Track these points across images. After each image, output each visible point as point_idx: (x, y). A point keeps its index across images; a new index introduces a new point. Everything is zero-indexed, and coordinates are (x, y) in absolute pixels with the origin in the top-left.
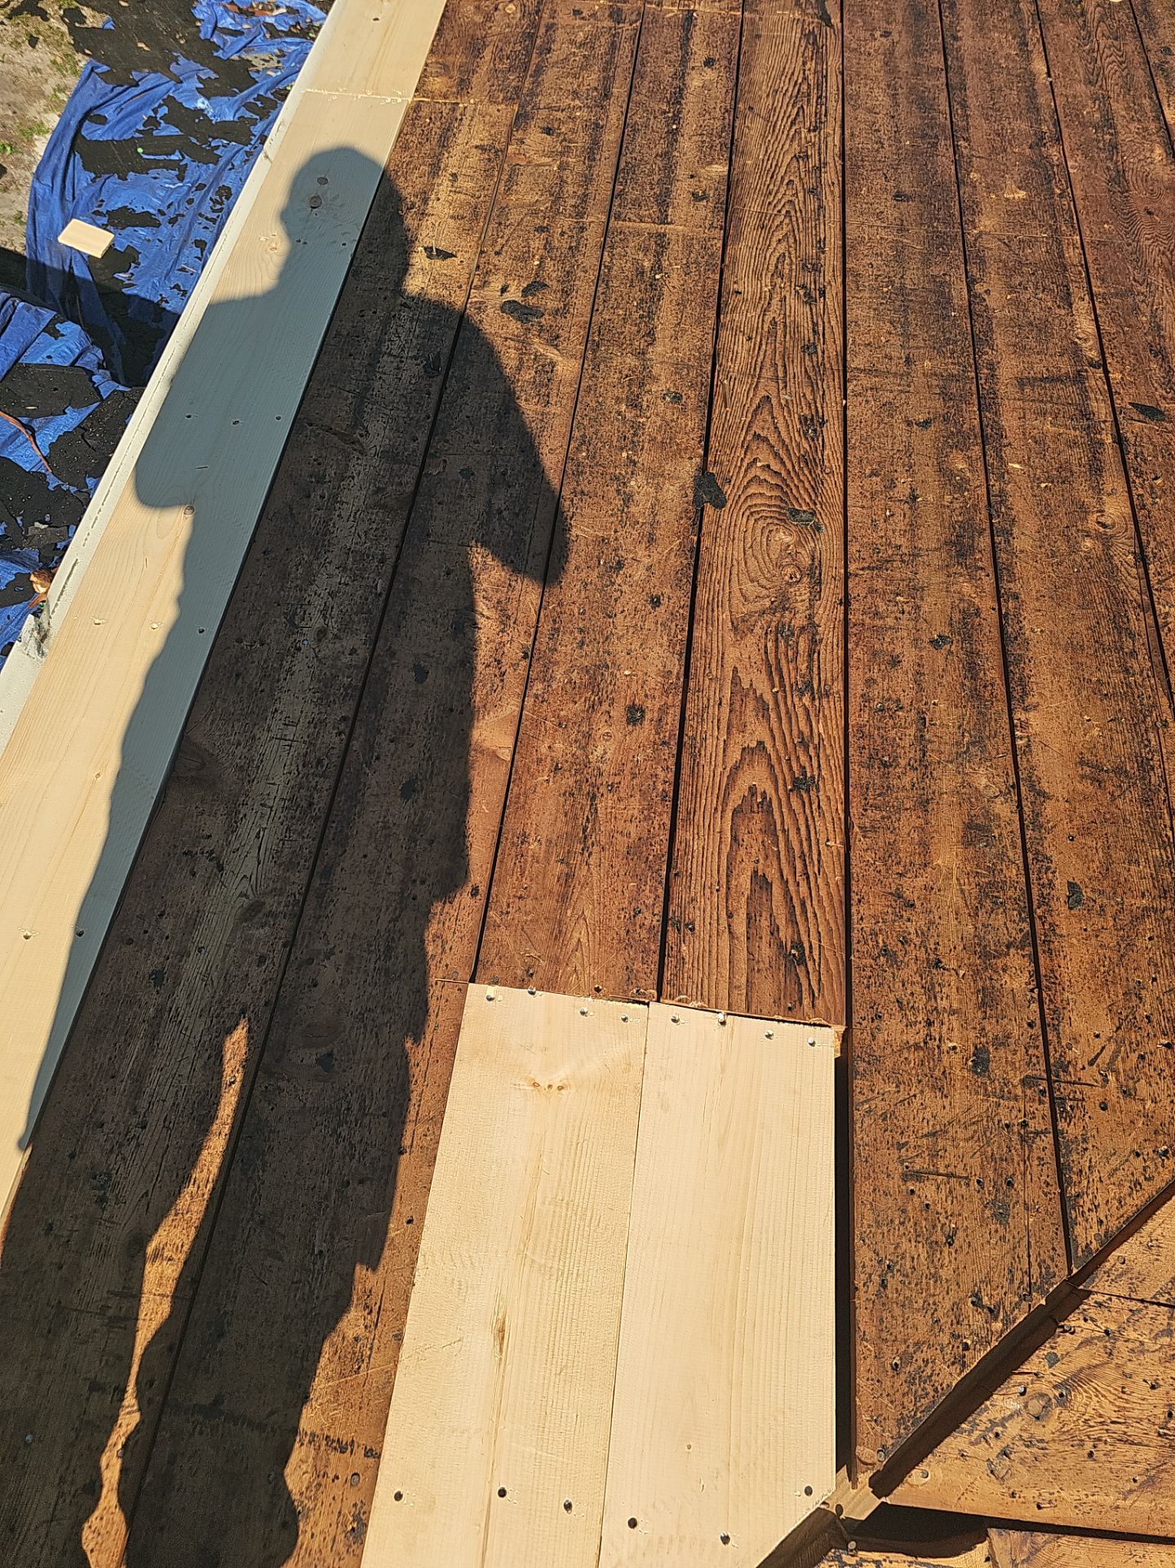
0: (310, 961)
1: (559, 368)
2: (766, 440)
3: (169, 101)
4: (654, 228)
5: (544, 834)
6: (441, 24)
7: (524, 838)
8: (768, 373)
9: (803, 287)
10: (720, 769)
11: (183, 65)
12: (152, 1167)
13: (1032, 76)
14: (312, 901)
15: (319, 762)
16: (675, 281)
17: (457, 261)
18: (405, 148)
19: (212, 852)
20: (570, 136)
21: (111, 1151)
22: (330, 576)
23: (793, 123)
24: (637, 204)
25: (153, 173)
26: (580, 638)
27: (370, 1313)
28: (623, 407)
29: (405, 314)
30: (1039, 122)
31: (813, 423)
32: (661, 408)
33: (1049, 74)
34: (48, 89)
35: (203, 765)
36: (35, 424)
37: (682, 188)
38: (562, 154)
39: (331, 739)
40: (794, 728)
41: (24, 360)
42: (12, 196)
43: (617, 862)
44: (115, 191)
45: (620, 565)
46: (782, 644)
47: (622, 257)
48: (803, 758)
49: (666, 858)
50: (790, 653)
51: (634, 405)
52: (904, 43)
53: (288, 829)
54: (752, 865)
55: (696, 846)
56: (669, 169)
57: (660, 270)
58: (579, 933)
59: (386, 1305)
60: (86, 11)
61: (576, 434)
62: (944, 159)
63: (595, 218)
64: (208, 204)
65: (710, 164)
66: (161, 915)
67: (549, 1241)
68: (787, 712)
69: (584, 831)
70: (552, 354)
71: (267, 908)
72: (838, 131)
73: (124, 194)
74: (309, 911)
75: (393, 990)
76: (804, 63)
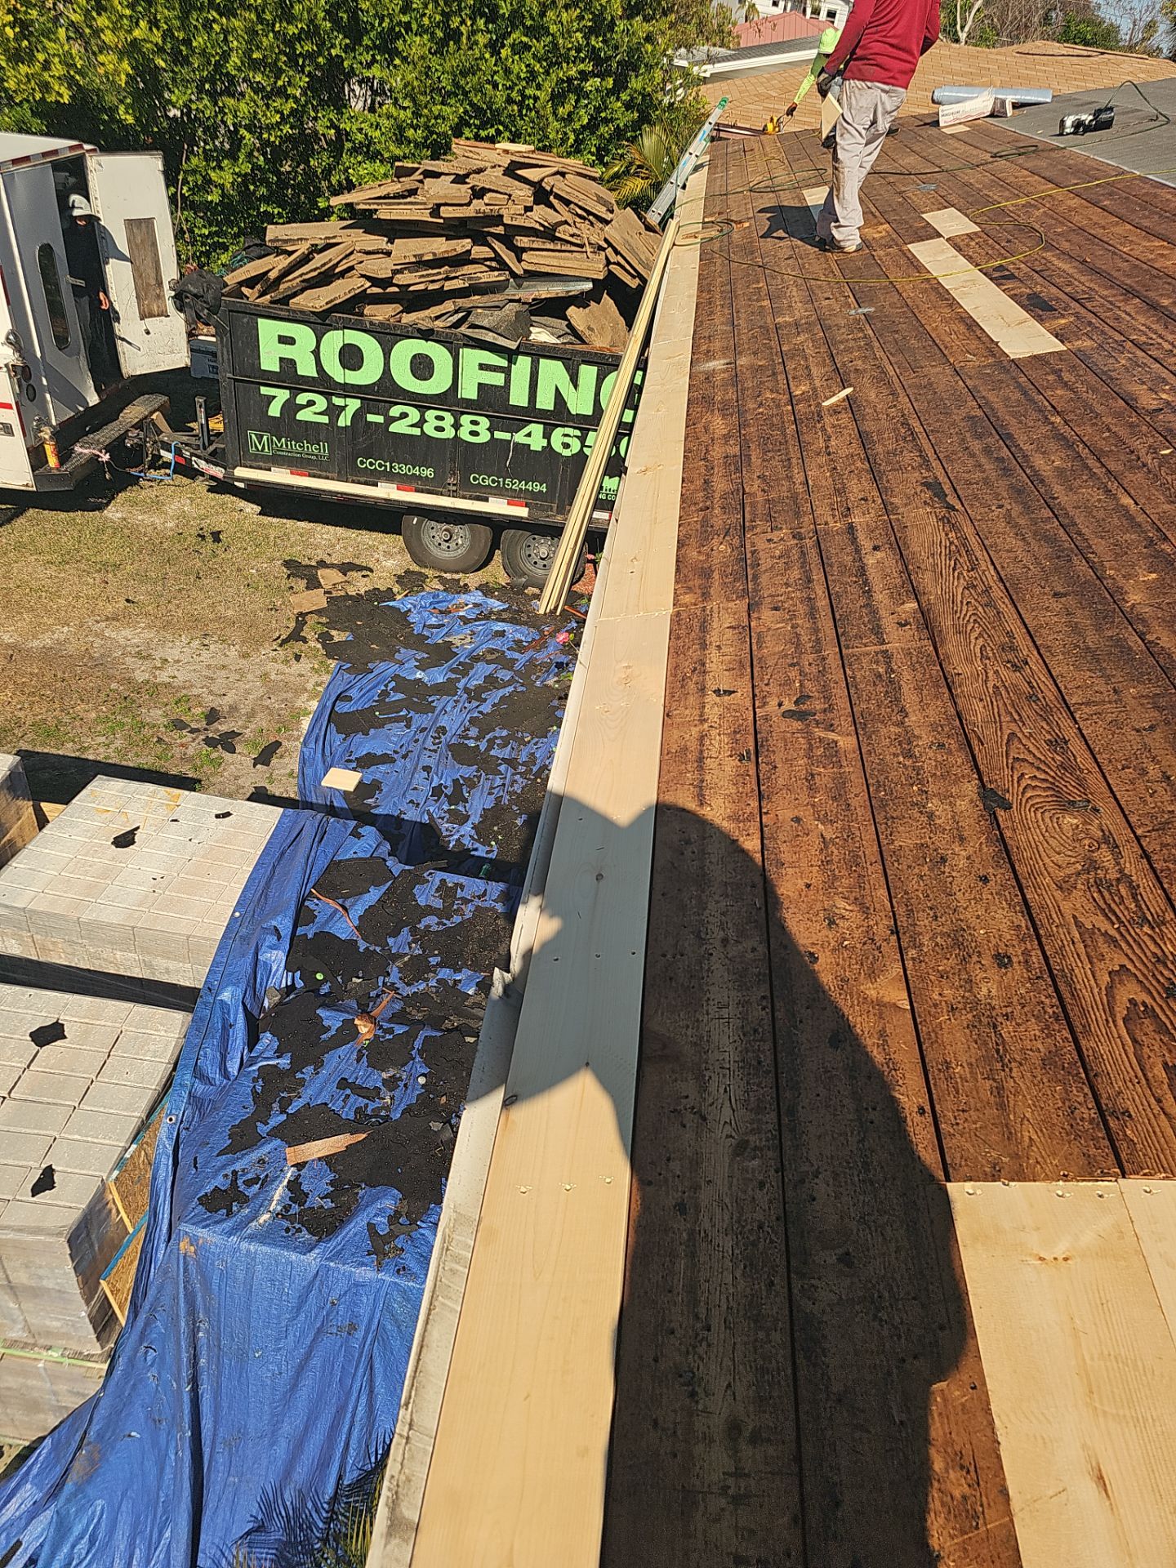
0: (802, 1181)
1: (841, 743)
2: (1024, 760)
3: (396, 677)
4: (877, 648)
5: (963, 1058)
6: (677, 565)
7: (948, 1064)
8: (1006, 719)
9: (1009, 662)
10: (1096, 991)
11: (403, 653)
12: (727, 1362)
13: (1125, 508)
14: (786, 1135)
15: (755, 1031)
16: (907, 675)
17: (739, 694)
18: (678, 638)
19: (693, 1108)
20: (792, 609)
21: (688, 1353)
22: (717, 902)
23: (954, 570)
24: (859, 637)
25: (388, 726)
26: (932, 913)
27: (968, 1472)
28: (901, 759)
29: (714, 732)
30: (1146, 532)
31: (1058, 743)
32: (931, 754)
33: (1137, 504)
34: (310, 686)
35: (665, 1046)
36: (347, 904)
37: (888, 623)
38: (791, 619)
39: (758, 1013)
40: (1147, 951)
41: (337, 858)
42: (286, 760)
43: (1038, 1072)
44: (360, 744)
45: (943, 860)
46: (1106, 893)
47: (860, 670)
48: (1166, 973)
49: (1079, 1064)
50: (1116, 898)
51: (909, 755)
52: (1016, 510)
53: (748, 1083)
54: (1161, 1059)
55: (1103, 1049)
56: (874, 612)
57: (893, 671)
58: (1028, 1133)
59: (981, 1463)
60: (333, 633)
61: (870, 781)
62: (1081, 567)
63: (831, 652)
64: (430, 740)
65: (903, 603)
66: (668, 1160)
67: (1112, 1392)
68: (1135, 941)
69: (998, 1051)
70: (832, 736)
71: (752, 1145)
72: (991, 568)
73: (367, 744)
74: (787, 1143)
75: (883, 1196)
76: (947, 535)
